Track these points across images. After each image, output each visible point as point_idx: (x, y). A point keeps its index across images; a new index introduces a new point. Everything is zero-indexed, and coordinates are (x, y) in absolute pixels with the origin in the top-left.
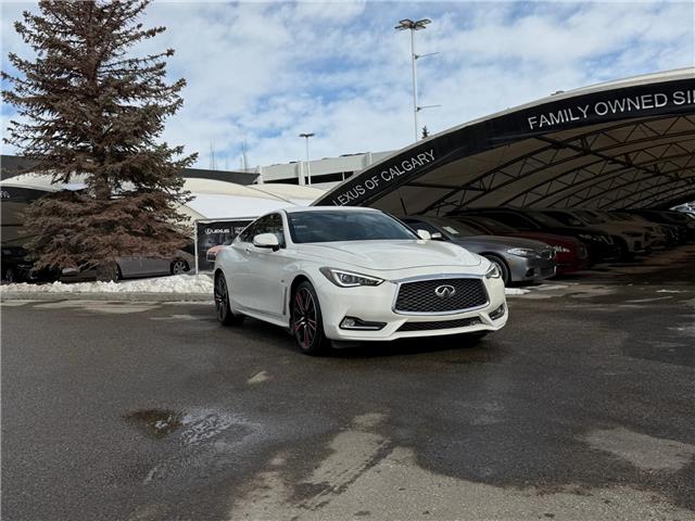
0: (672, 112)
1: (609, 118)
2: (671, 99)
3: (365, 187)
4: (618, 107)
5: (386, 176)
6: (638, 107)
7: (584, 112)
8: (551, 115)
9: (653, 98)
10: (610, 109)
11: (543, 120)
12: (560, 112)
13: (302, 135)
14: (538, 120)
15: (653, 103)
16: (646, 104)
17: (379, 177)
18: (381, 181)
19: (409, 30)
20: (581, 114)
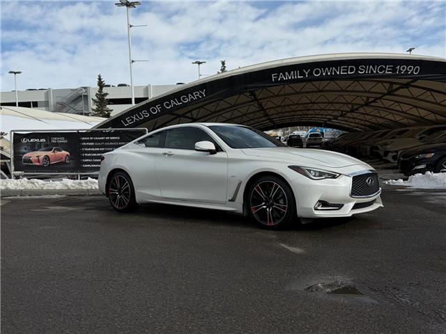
0: (356, 78)
1: (321, 79)
2: (357, 70)
3: (150, 113)
4: (327, 72)
5: (167, 105)
6: (338, 73)
7: (307, 73)
8: (287, 73)
9: (347, 68)
10: (322, 73)
11: (281, 76)
12: (292, 72)
13: (11, 72)
14: (278, 76)
15: (347, 71)
16: (343, 72)
17: (162, 105)
18: (163, 109)
19: (125, 7)
20: (304, 75)
